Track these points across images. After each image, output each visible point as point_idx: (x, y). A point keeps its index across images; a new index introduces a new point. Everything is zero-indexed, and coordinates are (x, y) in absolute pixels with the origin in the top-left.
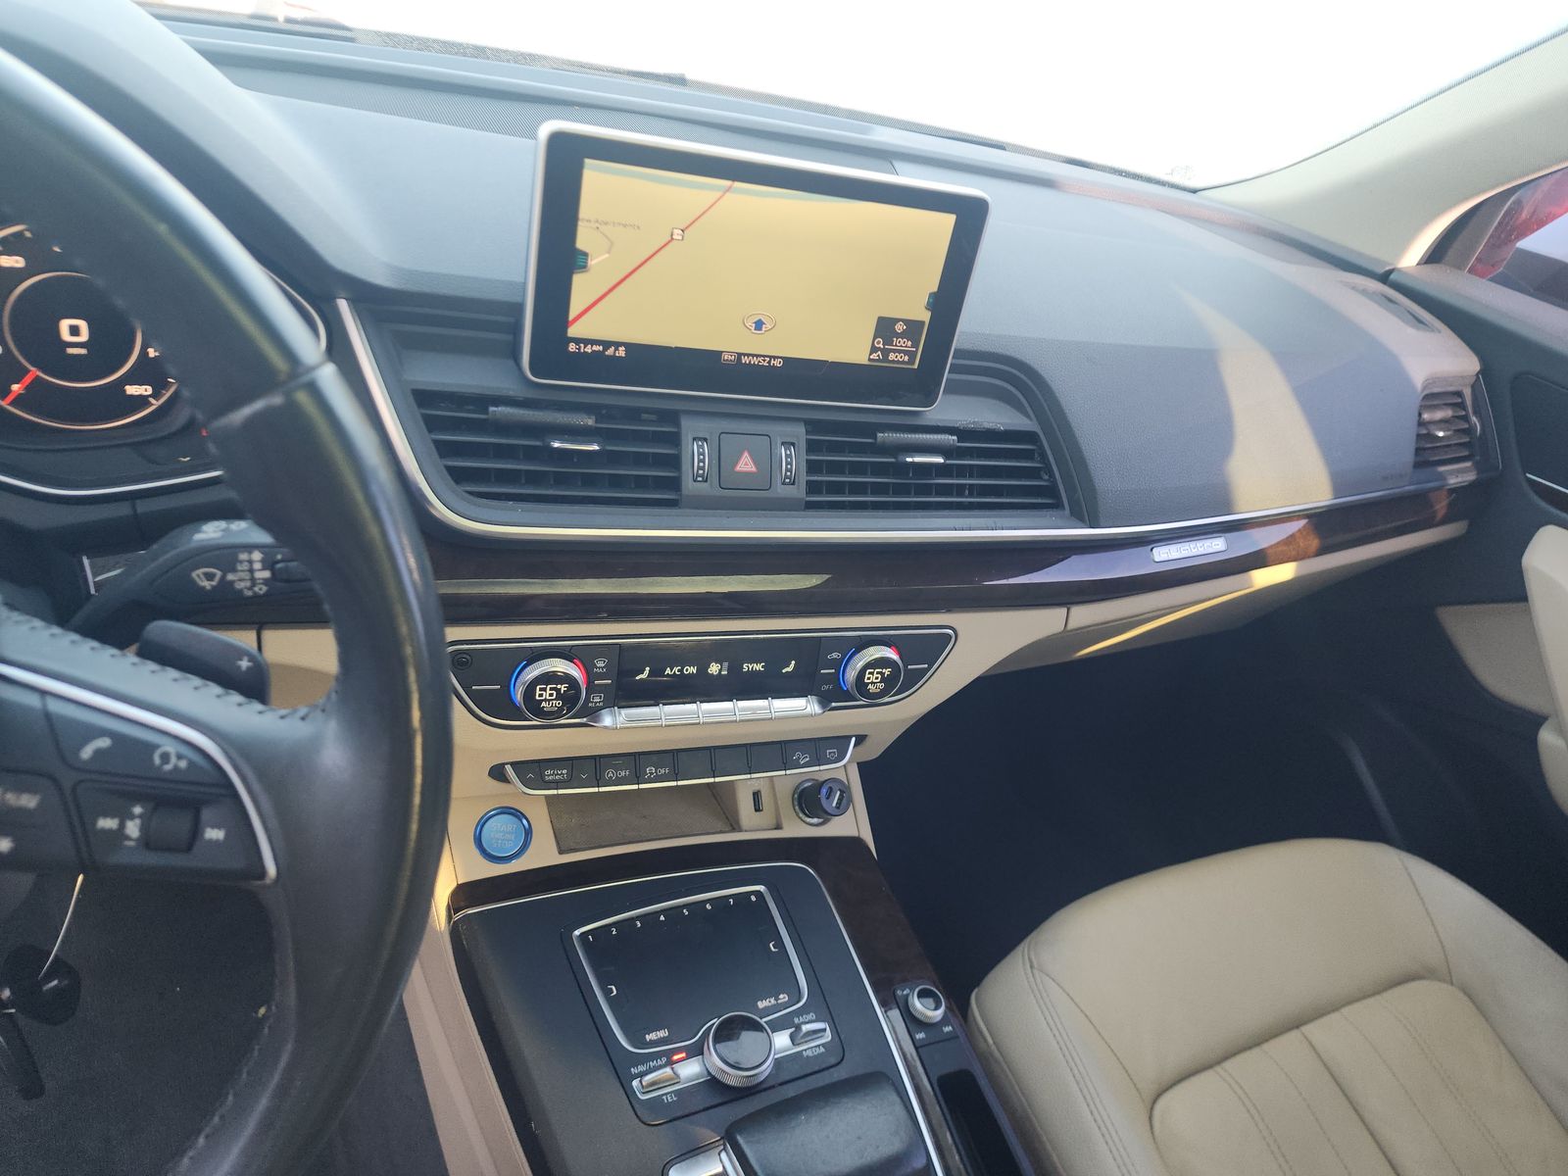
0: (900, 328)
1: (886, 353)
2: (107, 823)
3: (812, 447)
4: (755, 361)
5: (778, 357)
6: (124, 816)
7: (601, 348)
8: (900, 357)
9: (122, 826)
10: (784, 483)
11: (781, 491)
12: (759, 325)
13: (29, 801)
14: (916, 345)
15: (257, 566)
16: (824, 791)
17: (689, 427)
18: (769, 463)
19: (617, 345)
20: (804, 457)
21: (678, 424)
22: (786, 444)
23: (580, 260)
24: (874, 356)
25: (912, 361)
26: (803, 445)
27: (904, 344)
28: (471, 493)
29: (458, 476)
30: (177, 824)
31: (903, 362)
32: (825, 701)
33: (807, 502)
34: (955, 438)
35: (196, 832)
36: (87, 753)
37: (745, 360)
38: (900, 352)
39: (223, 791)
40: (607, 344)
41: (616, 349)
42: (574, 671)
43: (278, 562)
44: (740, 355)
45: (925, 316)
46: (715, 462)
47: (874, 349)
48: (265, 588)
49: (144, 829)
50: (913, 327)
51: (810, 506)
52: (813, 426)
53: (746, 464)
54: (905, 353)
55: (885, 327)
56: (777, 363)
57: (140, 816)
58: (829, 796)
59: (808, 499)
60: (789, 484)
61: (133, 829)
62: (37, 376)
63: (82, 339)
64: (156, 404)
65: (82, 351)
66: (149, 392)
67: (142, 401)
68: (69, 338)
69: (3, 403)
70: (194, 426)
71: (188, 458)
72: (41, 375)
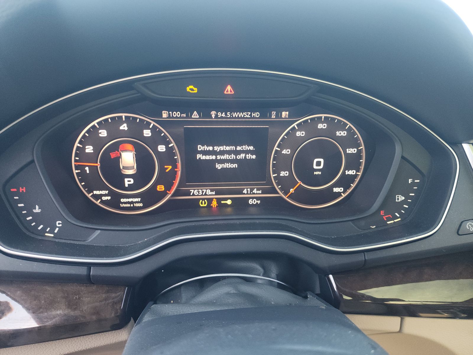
62: (300, 184)
63: (321, 167)
64: (344, 196)
65: (320, 173)
66: (342, 191)
67: (339, 194)
68: (315, 167)
69: (285, 197)
70: (378, 211)
71: (374, 227)
72: (301, 184)
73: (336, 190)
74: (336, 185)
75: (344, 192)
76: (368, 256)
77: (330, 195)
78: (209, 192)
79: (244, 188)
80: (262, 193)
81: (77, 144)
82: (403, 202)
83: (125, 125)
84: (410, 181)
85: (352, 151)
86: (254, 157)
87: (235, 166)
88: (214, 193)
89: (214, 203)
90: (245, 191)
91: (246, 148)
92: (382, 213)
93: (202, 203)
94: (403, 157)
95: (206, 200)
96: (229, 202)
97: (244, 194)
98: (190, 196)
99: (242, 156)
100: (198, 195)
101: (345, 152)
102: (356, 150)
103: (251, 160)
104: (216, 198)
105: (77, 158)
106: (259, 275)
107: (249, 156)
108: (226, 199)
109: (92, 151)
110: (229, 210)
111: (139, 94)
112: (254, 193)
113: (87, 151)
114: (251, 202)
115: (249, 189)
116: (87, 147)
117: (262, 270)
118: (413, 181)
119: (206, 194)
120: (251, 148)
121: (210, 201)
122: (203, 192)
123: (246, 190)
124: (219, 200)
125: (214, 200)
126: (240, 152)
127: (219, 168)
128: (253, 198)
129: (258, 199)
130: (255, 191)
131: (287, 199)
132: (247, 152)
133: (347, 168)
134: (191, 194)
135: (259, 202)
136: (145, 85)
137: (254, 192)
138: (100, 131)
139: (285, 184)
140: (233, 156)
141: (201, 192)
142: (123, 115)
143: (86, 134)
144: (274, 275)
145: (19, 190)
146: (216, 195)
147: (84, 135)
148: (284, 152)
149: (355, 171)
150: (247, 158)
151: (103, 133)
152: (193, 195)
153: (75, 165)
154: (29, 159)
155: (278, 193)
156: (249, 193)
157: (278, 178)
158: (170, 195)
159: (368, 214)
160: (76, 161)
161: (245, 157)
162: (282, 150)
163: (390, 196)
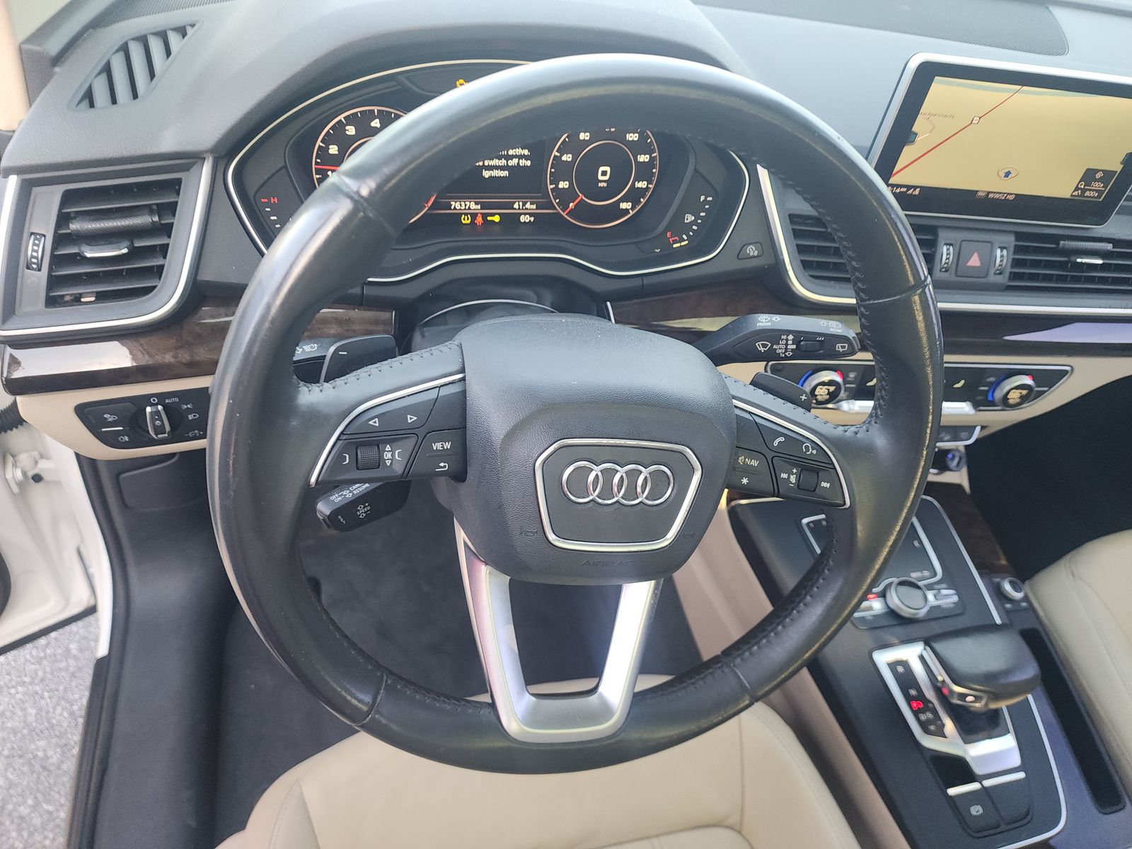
0: (1099, 175)
1: (1084, 191)
2: (784, 476)
3: (1018, 250)
4: (997, 196)
5: (1012, 194)
6: (790, 473)
7: (905, 190)
8: (1092, 194)
9: (789, 477)
10: (995, 274)
11: (993, 278)
12: (1007, 174)
13: (754, 463)
14: (1105, 187)
15: (790, 342)
16: (950, 456)
17: (943, 235)
18: (988, 260)
19: (915, 187)
20: (1011, 256)
21: (936, 235)
22: (1002, 248)
23: (911, 138)
24: (1076, 193)
25: (1099, 197)
26: (1012, 249)
27: (1098, 185)
28: (812, 276)
29: (806, 265)
30: (810, 478)
31: (1094, 197)
32: (976, 405)
33: (1009, 286)
34: (1111, 245)
35: (818, 484)
36: (776, 443)
37: (991, 196)
38: (1093, 190)
39: (830, 466)
40: (909, 187)
41: (915, 190)
42: (838, 378)
43: (802, 341)
44: (989, 193)
45: (1118, 168)
46: (956, 259)
47: (1077, 189)
48: (791, 354)
49: (798, 479)
50: (1108, 174)
51: (1009, 288)
52: (1019, 236)
53: (975, 261)
54: (1096, 191)
55: (1089, 175)
56: (1011, 198)
57: (795, 474)
58: (953, 458)
59: (1009, 284)
60: (998, 274)
61: (793, 479)
62: (582, 199)
63: (607, 178)
64: (632, 213)
65: (605, 185)
66: (630, 207)
67: (626, 211)
68: (600, 178)
69: (564, 214)
70: (666, 231)
71: (659, 250)
72: (584, 198)
73: (624, 206)
74: (624, 200)
75: (633, 208)
76: (646, 281)
77: (616, 212)
78: (473, 206)
79: (515, 202)
80: (537, 209)
81: (319, 143)
82: (692, 223)
83: (377, 120)
84: (703, 198)
85: (643, 158)
86: (528, 163)
87: (505, 173)
88: (479, 207)
89: (479, 220)
90: (516, 206)
91: (519, 151)
92: (669, 234)
93: (464, 219)
94: (696, 171)
95: (469, 216)
96: (497, 219)
97: (516, 209)
98: (451, 209)
99: (515, 161)
100: (460, 209)
101: (636, 159)
102: (648, 156)
103: (525, 167)
104: (481, 213)
105: (319, 161)
106: (533, 302)
107: (523, 162)
108: (493, 215)
109: (337, 153)
110: (497, 228)
111: (400, 87)
112: (526, 209)
113: (331, 152)
114: (523, 219)
115: (521, 203)
116: (330, 147)
117: (535, 297)
118: (706, 198)
119: (469, 208)
120: (526, 152)
121: (474, 216)
122: (466, 205)
123: (517, 203)
124: (485, 216)
125: (479, 215)
126: (512, 157)
127: (487, 176)
128: (525, 214)
129: (531, 215)
130: (528, 205)
131: (566, 216)
132: (520, 157)
133: (638, 179)
134: (452, 208)
135: (532, 219)
136: (408, 78)
137: (526, 206)
138: (347, 128)
139: (564, 197)
140: (503, 162)
141: (463, 205)
142: (376, 109)
143: (331, 131)
144: (548, 303)
145: (269, 200)
146: (481, 209)
147: (328, 131)
148: (564, 158)
149: (646, 183)
150: (521, 165)
151: (351, 130)
152: (455, 208)
153: (315, 168)
154: (281, 164)
155: (555, 209)
156: (521, 208)
157: (556, 189)
158: (427, 208)
159: (653, 236)
160: (317, 163)
161: (518, 163)
162: (561, 156)
163: (679, 215)
